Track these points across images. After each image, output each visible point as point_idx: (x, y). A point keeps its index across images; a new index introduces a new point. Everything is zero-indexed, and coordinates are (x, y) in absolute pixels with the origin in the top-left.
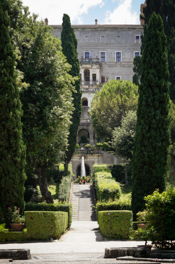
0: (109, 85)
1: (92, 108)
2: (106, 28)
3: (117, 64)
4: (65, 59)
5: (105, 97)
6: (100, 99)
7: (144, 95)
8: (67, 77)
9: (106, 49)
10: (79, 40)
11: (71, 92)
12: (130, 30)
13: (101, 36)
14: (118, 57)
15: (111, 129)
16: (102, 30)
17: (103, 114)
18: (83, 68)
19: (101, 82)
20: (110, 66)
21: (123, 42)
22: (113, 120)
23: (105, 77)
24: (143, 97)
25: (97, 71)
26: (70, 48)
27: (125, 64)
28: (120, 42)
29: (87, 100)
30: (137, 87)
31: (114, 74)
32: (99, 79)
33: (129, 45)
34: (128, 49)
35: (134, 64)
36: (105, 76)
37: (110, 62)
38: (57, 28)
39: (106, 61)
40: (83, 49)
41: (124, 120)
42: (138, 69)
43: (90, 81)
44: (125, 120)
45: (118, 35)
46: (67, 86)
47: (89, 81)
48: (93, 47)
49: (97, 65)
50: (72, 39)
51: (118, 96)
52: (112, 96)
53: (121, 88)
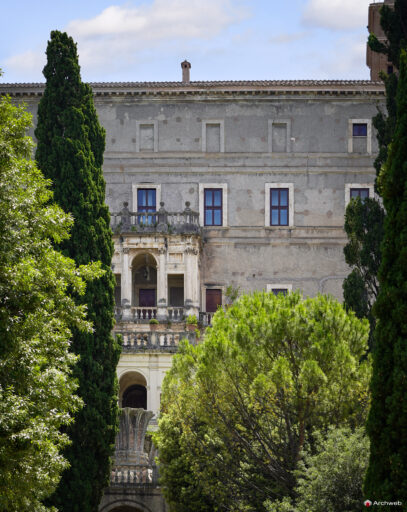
0: (239, 318)
1: (167, 419)
2: (227, 92)
3: (272, 235)
4: (47, 187)
5: (220, 366)
6: (200, 375)
7: (399, 340)
8: (51, 265)
9: (227, 173)
10: (113, 141)
11: (68, 331)
12: (328, 102)
13: (207, 125)
14: (279, 208)
15: (247, 507)
16: (209, 101)
17: (211, 442)
18: (126, 251)
19: (204, 310)
20: (242, 244)
21: (298, 146)
22: (258, 472)
23: (224, 289)
24: (396, 351)
25: (189, 261)
26: (73, 163)
27: (309, 235)
28: (285, 148)
29: (145, 382)
30: (365, 324)
31: (260, 275)
32: (197, 297)
33: (325, 158)
34: (321, 174)
35: (348, 228)
36: (225, 283)
37: (244, 228)
38: (25, 94)
39: (225, 224)
40: (133, 174)
41: (307, 466)
42: (367, 252)
43: (159, 304)
44: (313, 469)
45: (277, 121)
46: (51, 302)
47: (153, 303)
48: (170, 166)
49: (190, 240)
50: (83, 127)
51: (282, 364)
52: (255, 365)
53: (293, 328)
